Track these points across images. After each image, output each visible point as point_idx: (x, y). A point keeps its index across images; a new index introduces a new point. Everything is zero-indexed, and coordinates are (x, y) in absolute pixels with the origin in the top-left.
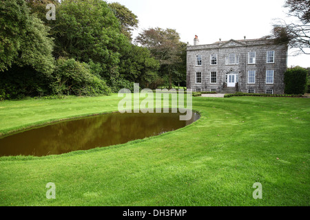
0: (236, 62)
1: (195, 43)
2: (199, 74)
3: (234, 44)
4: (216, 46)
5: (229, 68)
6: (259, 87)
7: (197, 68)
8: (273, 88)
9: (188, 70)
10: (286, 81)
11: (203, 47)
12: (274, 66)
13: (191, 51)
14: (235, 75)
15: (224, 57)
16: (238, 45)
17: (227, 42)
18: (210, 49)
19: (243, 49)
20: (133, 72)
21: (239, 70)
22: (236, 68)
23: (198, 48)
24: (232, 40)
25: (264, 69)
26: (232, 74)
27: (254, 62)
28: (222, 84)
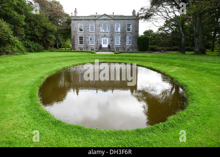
0: (108, 30)
1: (75, 14)
2: (81, 38)
3: (106, 17)
4: (94, 18)
5: (103, 34)
6: (123, 47)
7: (80, 34)
8: (131, 48)
9: (73, 34)
10: (138, 44)
11: (84, 18)
12: (132, 33)
13: (74, 20)
14: (107, 39)
15: (100, 26)
16: (109, 18)
17: (102, 16)
18: (89, 20)
19: (112, 21)
20: (37, 34)
21: (110, 36)
22: (108, 34)
23: (80, 18)
24: (105, 15)
25: (126, 36)
26: (105, 39)
27: (119, 31)
28: (99, 45)
